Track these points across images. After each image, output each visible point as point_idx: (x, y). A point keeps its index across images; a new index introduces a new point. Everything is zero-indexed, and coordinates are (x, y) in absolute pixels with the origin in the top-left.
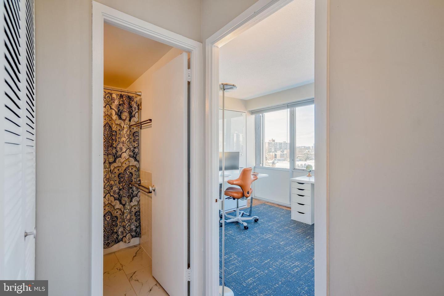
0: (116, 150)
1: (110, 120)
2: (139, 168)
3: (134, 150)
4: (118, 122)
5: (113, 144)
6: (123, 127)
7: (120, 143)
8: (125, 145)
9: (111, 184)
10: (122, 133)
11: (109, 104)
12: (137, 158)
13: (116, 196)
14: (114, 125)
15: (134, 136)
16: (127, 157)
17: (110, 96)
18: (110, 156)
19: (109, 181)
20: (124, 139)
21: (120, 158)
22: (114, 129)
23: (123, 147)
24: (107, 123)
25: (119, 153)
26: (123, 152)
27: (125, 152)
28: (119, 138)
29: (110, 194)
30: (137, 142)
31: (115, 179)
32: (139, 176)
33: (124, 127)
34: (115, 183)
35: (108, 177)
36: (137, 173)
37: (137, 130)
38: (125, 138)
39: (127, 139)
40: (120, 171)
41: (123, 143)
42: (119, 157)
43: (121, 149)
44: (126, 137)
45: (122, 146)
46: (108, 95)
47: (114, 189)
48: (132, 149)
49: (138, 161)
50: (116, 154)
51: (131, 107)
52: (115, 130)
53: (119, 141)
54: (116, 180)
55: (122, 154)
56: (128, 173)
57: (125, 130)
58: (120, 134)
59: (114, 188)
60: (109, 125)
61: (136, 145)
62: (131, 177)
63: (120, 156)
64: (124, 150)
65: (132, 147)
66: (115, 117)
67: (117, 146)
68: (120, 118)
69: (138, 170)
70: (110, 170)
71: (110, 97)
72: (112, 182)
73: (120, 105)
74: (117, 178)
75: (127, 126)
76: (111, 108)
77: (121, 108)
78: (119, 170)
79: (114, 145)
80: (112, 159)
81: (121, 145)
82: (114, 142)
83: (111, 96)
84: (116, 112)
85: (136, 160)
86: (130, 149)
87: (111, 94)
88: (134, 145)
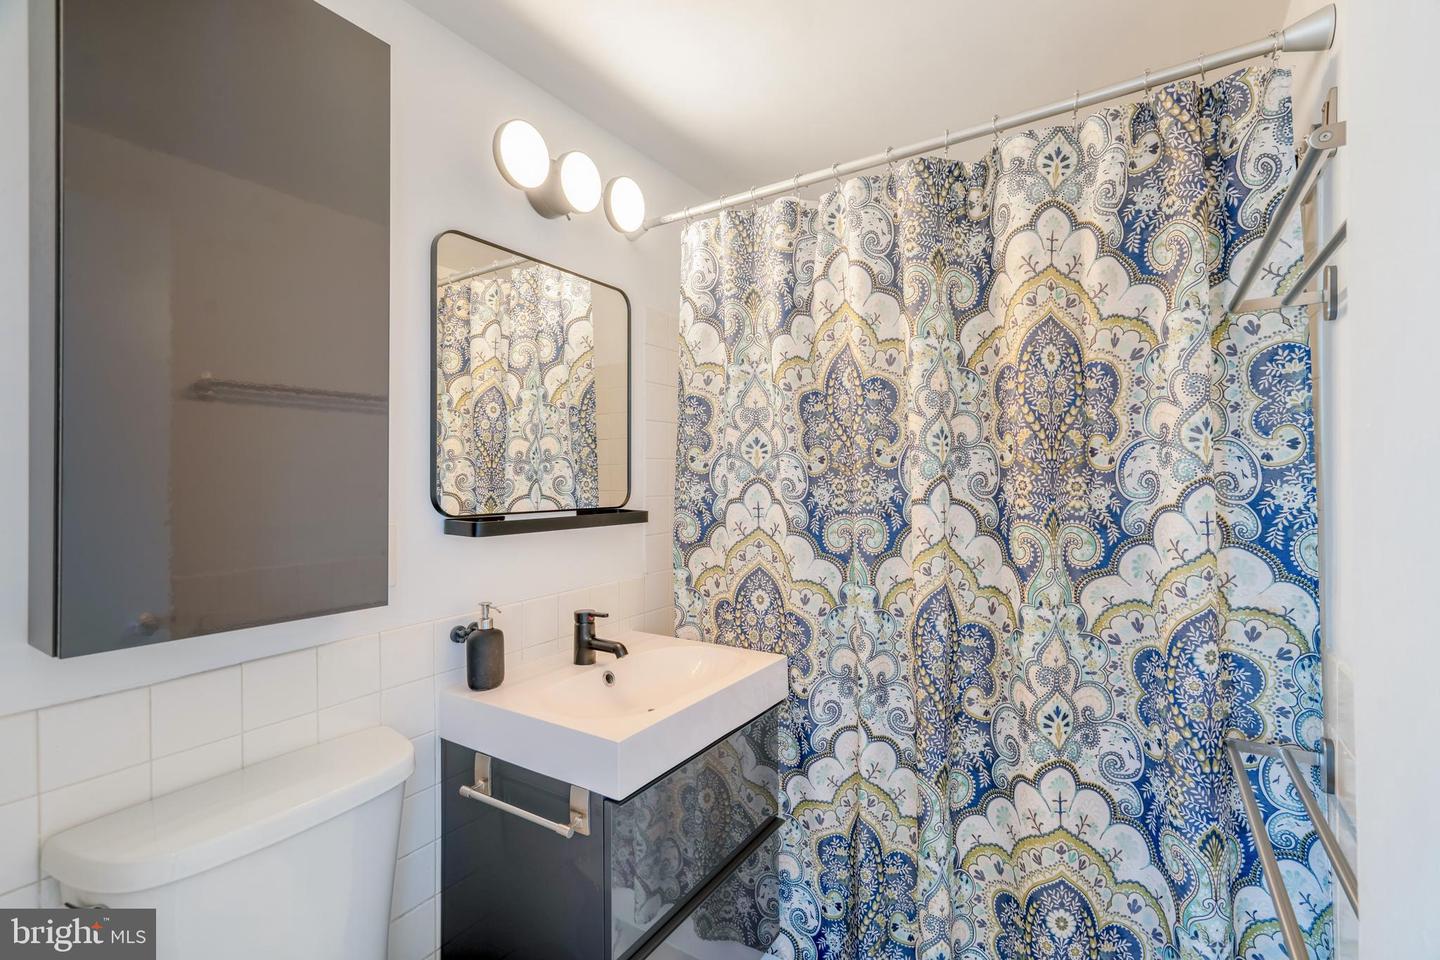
0: (1115, 495)
1: (1071, 303)
2: (1318, 641)
3: (1263, 494)
4: (1126, 297)
5: (1093, 452)
6: (1158, 332)
7: (1141, 444)
8: (1175, 455)
9: (1080, 707)
10: (1153, 370)
11: (1059, 205)
12: (1304, 555)
13: (1127, 795)
14: (1090, 331)
15: (1264, 382)
16: (1195, 547)
17: (1067, 149)
18: (1072, 530)
19: (1068, 688)
20: (1165, 414)
21: (1143, 549)
22: (1089, 356)
23: (1165, 474)
24: (1050, 320)
25: (1136, 514)
26: (1165, 509)
27: (1178, 507)
28: (1135, 409)
29: (1075, 775)
30: (1290, 432)
31: (1117, 680)
32: (1318, 706)
33: (1166, 331)
34: (1119, 710)
35: (1052, 665)
36: (1303, 678)
37: (1296, 336)
38: (1175, 402)
39: (1196, 408)
40: (1146, 632)
41: (1164, 443)
42: (1136, 542)
43: (1151, 482)
44: (1181, 396)
45: (1154, 466)
46: (1050, 149)
47: (1105, 745)
48: (1248, 484)
49: (1312, 585)
50: (1116, 518)
51: (1228, 164)
52: (1104, 358)
53: (1138, 433)
54: (1121, 692)
55: (1155, 517)
56: (1210, 669)
57: (1178, 343)
58: (1139, 382)
59: (1104, 737)
60: (1067, 335)
61: (1283, 456)
62: (1248, 697)
63: (1146, 536)
64: (1170, 494)
65: (1248, 472)
66: (1098, 271)
67: (1122, 465)
68: (1140, 267)
69: (1315, 653)
70: (1075, 617)
71: (1065, 159)
72: (1090, 698)
73: (1135, 182)
74: (1125, 678)
75: (1194, 313)
76: (1076, 225)
77: (1146, 198)
78: (1138, 626)
79: (1100, 462)
80: (1088, 550)
81: (1147, 458)
82: (1097, 441)
83: (1074, 142)
84: (1102, 239)
85: (1285, 565)
86: (1224, 485)
87: (1071, 135)
88: (1268, 457)
